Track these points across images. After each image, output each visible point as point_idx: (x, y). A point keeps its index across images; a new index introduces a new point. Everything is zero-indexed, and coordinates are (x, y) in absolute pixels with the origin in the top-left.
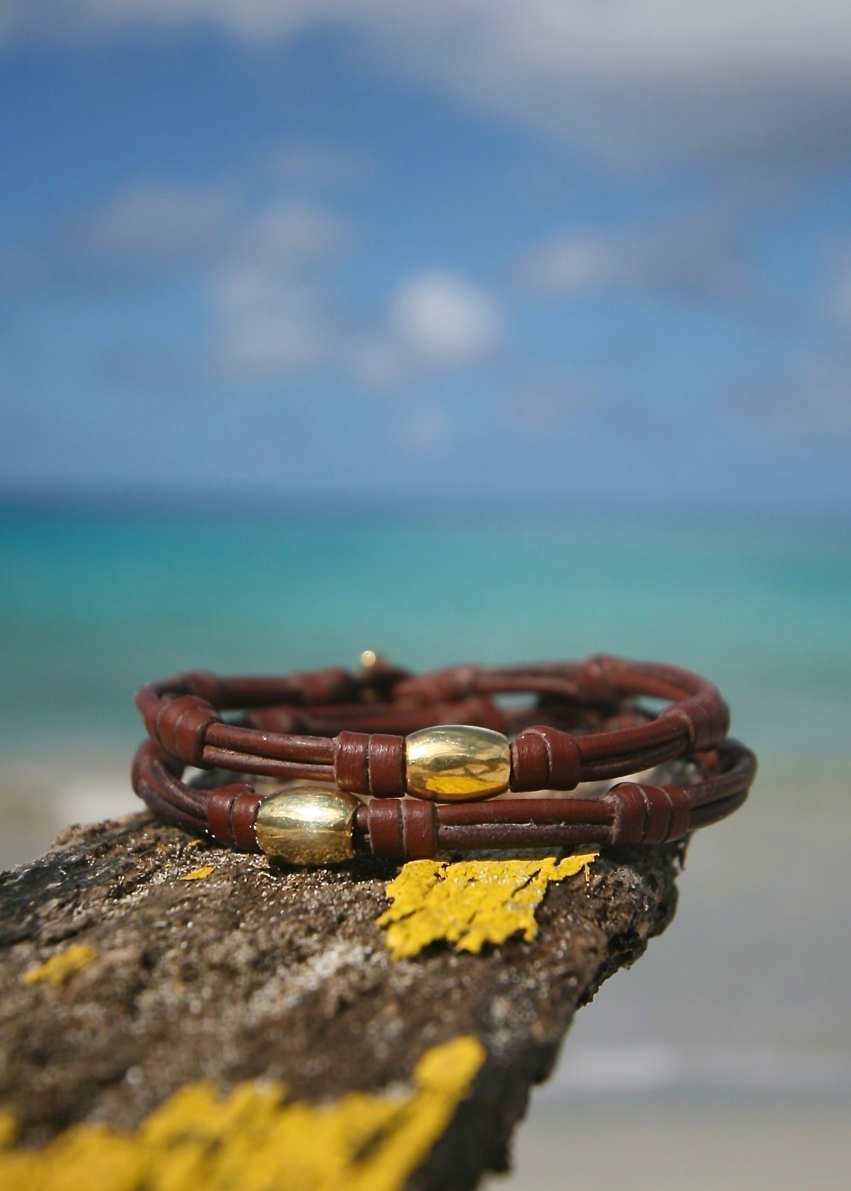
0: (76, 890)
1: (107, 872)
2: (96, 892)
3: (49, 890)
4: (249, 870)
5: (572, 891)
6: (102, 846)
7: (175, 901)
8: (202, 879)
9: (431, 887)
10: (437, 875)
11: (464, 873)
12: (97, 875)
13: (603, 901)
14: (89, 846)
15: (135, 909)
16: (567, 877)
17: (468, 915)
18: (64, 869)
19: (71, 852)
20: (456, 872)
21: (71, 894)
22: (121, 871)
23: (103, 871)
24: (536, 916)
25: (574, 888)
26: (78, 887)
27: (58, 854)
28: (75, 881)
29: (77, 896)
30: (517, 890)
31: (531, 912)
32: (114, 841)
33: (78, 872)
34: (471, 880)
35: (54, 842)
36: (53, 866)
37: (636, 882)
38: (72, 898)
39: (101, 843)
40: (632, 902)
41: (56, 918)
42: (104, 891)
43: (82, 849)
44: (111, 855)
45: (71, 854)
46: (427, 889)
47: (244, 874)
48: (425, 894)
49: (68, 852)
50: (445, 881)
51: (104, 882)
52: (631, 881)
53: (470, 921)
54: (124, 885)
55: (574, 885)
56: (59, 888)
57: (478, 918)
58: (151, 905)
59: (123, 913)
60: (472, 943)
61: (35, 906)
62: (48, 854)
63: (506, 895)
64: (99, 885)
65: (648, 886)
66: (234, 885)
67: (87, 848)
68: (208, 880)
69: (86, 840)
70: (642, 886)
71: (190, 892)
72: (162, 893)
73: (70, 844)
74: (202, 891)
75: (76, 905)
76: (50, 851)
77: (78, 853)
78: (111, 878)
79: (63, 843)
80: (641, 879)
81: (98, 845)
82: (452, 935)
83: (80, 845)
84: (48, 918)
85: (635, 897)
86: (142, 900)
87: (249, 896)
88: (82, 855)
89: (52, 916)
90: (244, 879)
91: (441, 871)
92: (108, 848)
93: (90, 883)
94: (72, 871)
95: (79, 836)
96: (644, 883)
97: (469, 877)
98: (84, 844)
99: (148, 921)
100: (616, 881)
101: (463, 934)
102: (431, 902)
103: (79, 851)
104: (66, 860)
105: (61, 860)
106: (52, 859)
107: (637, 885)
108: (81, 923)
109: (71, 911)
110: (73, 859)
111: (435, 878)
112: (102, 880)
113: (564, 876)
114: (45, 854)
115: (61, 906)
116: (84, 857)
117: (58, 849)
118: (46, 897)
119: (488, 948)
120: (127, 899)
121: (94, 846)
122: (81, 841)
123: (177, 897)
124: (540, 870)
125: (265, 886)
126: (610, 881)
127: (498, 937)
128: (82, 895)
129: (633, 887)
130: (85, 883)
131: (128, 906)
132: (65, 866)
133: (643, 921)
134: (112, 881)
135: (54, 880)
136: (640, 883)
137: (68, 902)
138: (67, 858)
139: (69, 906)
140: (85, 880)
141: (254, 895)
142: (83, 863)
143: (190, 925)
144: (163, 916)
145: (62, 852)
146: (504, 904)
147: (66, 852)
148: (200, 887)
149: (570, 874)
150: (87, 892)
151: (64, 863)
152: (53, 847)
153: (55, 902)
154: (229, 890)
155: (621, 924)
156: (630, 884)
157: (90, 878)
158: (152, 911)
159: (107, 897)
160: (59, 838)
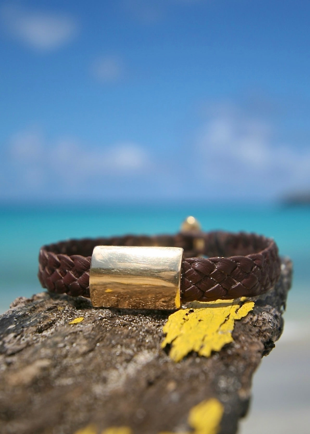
0: (22, 329)
1: (36, 320)
2: (31, 330)
3: (9, 329)
4: (99, 318)
5: (245, 324)
6: (33, 307)
7: (67, 334)
8: (79, 323)
9: (182, 324)
10: (184, 319)
11: (196, 317)
12: (31, 321)
13: (259, 328)
14: (27, 307)
15: (48, 338)
16: (242, 318)
17: (202, 337)
18: (16, 318)
19: (19, 310)
20: (192, 317)
21: (19, 331)
22: (41, 320)
23: (34, 320)
24: (232, 336)
25: (245, 322)
26: (23, 327)
27: (13, 311)
28: (21, 325)
29: (22, 331)
30: (221, 325)
31: (230, 335)
32: (38, 305)
33: (22, 320)
34: (200, 321)
35: (11, 305)
36: (11, 317)
37: (270, 319)
38: (19, 333)
39: (32, 306)
40: (270, 328)
41: (13, 342)
42: (34, 329)
43: (24, 309)
44: (37, 312)
45: (19, 312)
46: (181, 325)
47: (98, 320)
48: (180, 329)
49: (18, 310)
50: (188, 321)
51: (34, 325)
52: (269, 318)
53: (203, 340)
54: (43, 326)
55: (245, 321)
56: (14, 328)
57: (206, 339)
58: (56, 336)
59: (44, 339)
60: (206, 352)
61: (3, 337)
62: (9, 311)
63: (217, 327)
64: (32, 326)
65: (275, 320)
66: (93, 325)
67: (26, 309)
68: (81, 323)
69: (26, 304)
70: (273, 320)
71: (74, 329)
72: (61, 330)
73: (18, 306)
74: (79, 329)
75: (22, 336)
76: (10, 309)
77: (22, 311)
78: (37, 323)
79: (15, 306)
80: (272, 317)
81: (31, 307)
82: (197, 349)
83: (23, 307)
84: (9, 342)
85: (271, 325)
86: (52, 334)
87: (100, 330)
88: (24, 312)
89: (11, 341)
90: (97, 323)
91: (186, 317)
92: (35, 308)
93: (28, 325)
94: (20, 319)
95: (22, 302)
96: (273, 318)
97: (199, 319)
98: (25, 307)
99: (56, 344)
100: (263, 319)
101: (202, 347)
102: (183, 331)
103: (23, 310)
104: (17, 314)
105: (15, 314)
106: (11, 314)
107: (271, 320)
108: (24, 346)
109: (19, 339)
110: (20, 314)
111: (183, 320)
112: (33, 324)
113: (241, 317)
114: (7, 311)
115: (15, 337)
116: (25, 313)
117: (13, 309)
118: (8, 332)
119: (213, 353)
120: (45, 333)
121: (29, 308)
122: (23, 305)
123: (67, 332)
124: (230, 314)
125: (107, 325)
126: (260, 318)
127: (218, 347)
128: (24, 331)
129: (270, 321)
130: (26, 325)
131: (46, 336)
132: (17, 317)
133: (274, 335)
134: (38, 324)
135: (11, 324)
136: (272, 318)
137: (19, 334)
138: (18, 313)
139: (19, 337)
140: (26, 324)
141: (102, 330)
142: (24, 315)
143: (74, 345)
144: (62, 341)
145: (15, 310)
146: (217, 331)
147: (17, 311)
148: (78, 327)
149: (243, 316)
150: (27, 330)
151: (16, 316)
152: (11, 307)
153: (12, 335)
154: (91, 328)
155: (267, 338)
156: (268, 319)
157: (28, 323)
158: (58, 339)
159: (36, 332)
160: (13, 303)
